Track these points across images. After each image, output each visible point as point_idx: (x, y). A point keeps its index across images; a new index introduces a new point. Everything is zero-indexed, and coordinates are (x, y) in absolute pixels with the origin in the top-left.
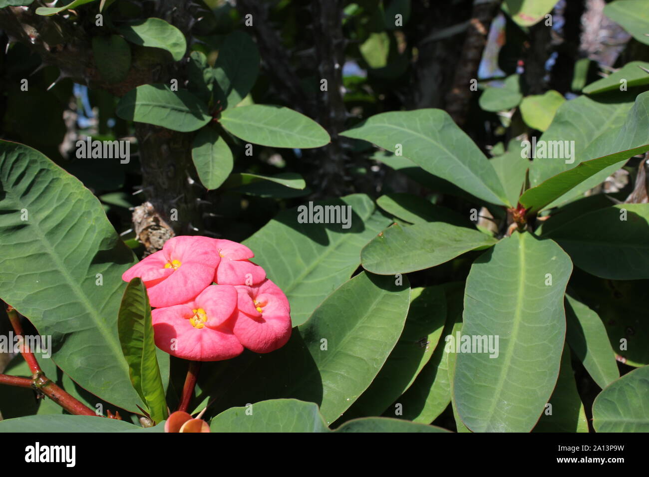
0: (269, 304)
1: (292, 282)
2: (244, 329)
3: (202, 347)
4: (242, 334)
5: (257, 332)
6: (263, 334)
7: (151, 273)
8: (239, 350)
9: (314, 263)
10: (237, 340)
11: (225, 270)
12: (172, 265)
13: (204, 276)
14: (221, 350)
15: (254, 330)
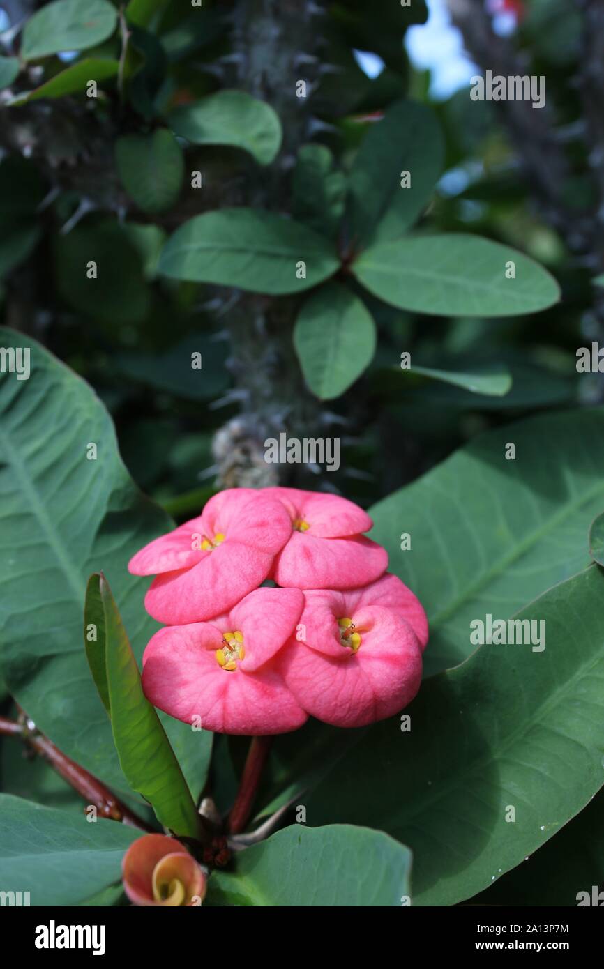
0: (376, 629)
1: (482, 573)
2: (306, 679)
3: (225, 708)
4: (302, 689)
5: (332, 688)
6: (346, 692)
7: (164, 559)
8: (297, 720)
9: (529, 538)
10: (293, 700)
11: (295, 559)
12: (211, 544)
13: (248, 570)
14: (259, 717)
15: (326, 683)
